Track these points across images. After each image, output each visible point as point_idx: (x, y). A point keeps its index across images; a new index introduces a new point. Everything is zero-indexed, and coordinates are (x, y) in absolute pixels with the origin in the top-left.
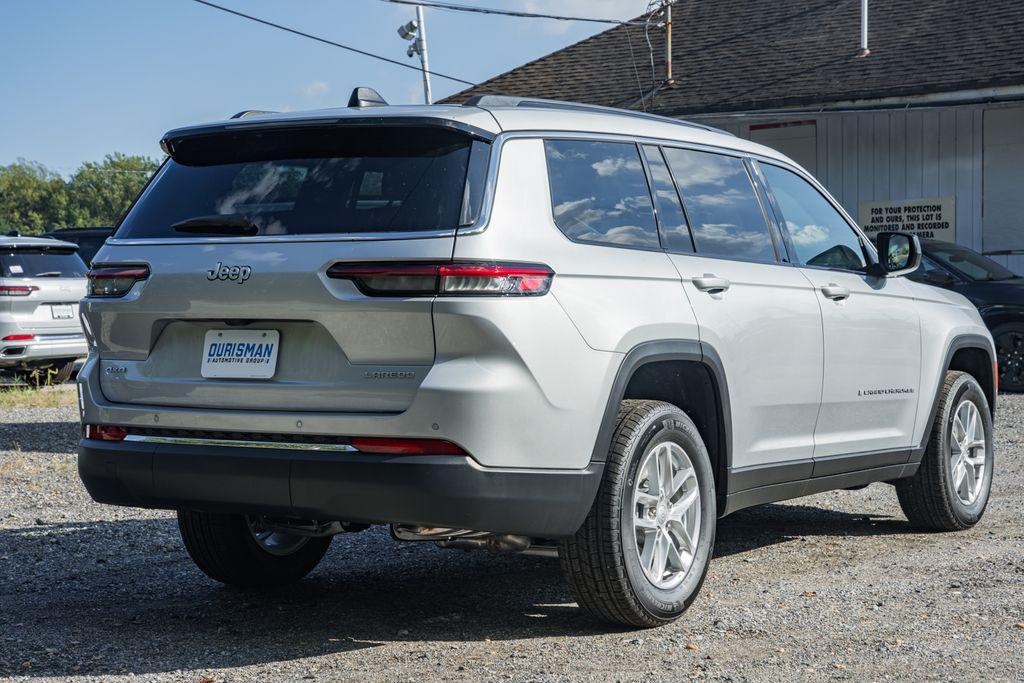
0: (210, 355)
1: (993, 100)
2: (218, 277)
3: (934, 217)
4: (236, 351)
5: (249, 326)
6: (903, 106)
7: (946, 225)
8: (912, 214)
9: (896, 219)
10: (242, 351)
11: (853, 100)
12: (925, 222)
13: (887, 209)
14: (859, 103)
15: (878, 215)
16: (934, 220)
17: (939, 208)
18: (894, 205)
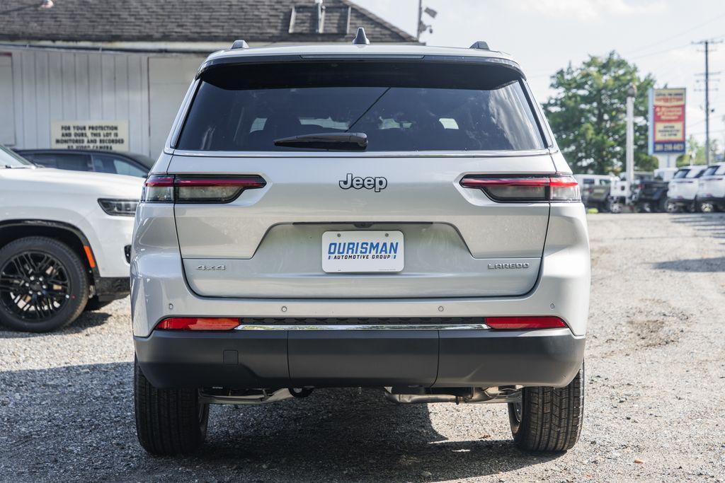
0: (330, 253)
1: (166, 51)
2: (352, 186)
3: (113, 135)
4: (359, 249)
5: (370, 228)
6: (97, 49)
7: (121, 141)
8: (95, 132)
9: (82, 135)
10: (366, 249)
11: (54, 41)
12: (106, 138)
13: (74, 127)
14: (59, 43)
15: (68, 132)
16: (113, 137)
17: (116, 128)
18: (81, 124)
